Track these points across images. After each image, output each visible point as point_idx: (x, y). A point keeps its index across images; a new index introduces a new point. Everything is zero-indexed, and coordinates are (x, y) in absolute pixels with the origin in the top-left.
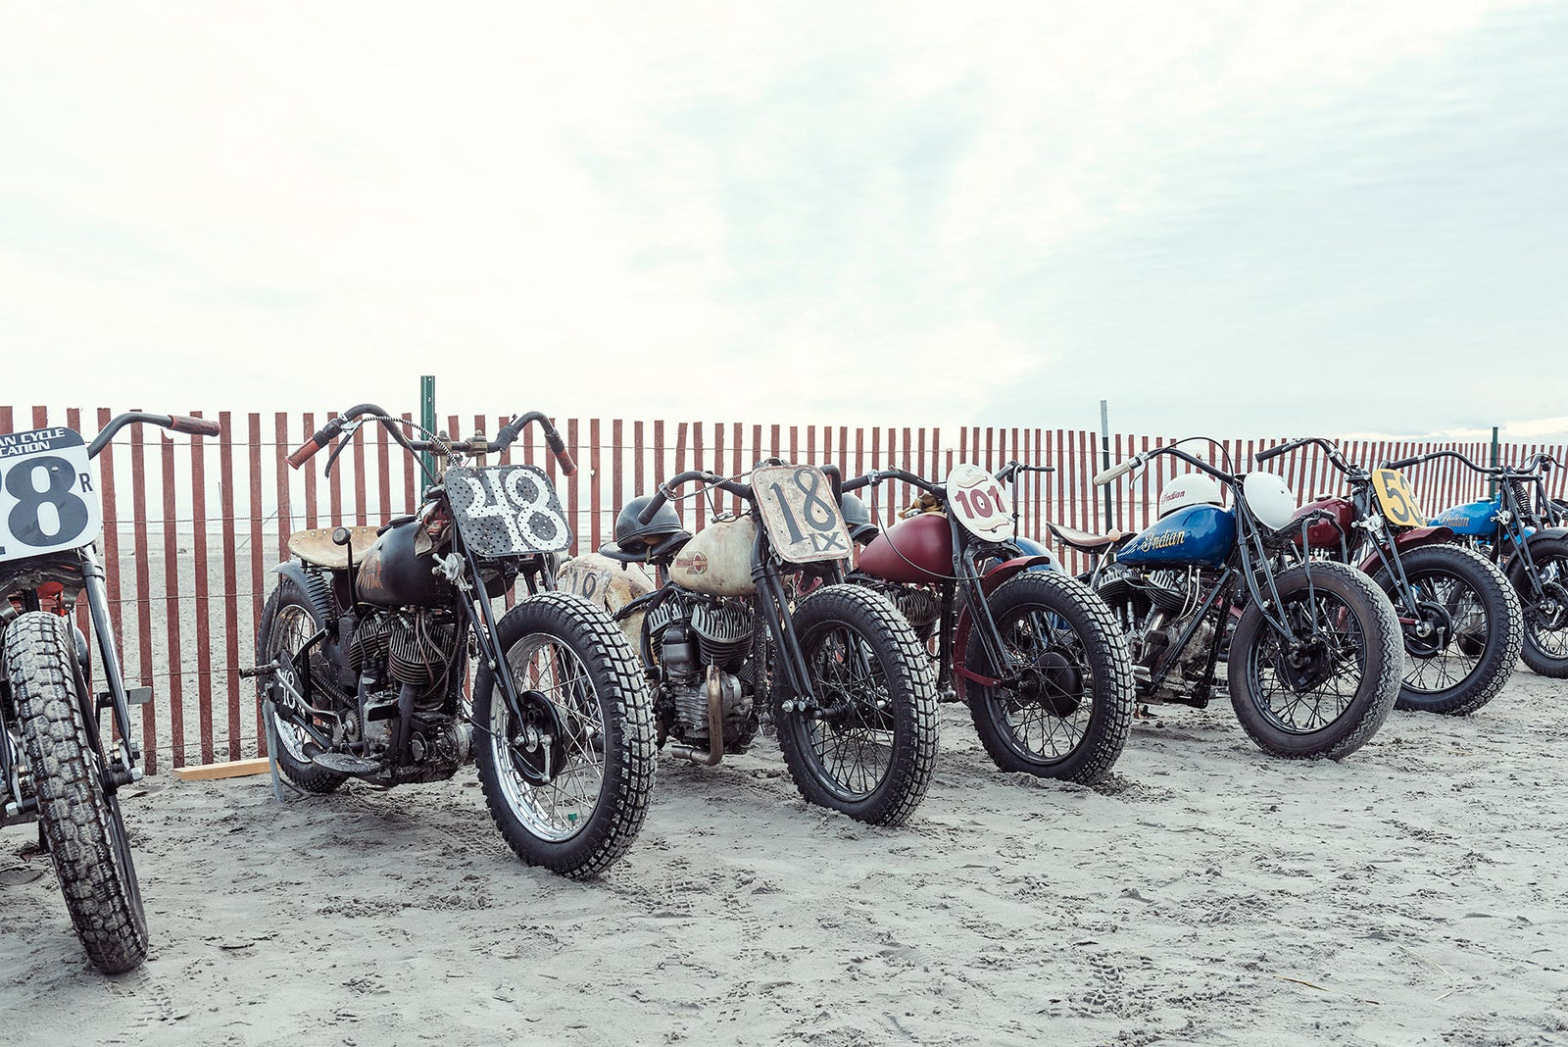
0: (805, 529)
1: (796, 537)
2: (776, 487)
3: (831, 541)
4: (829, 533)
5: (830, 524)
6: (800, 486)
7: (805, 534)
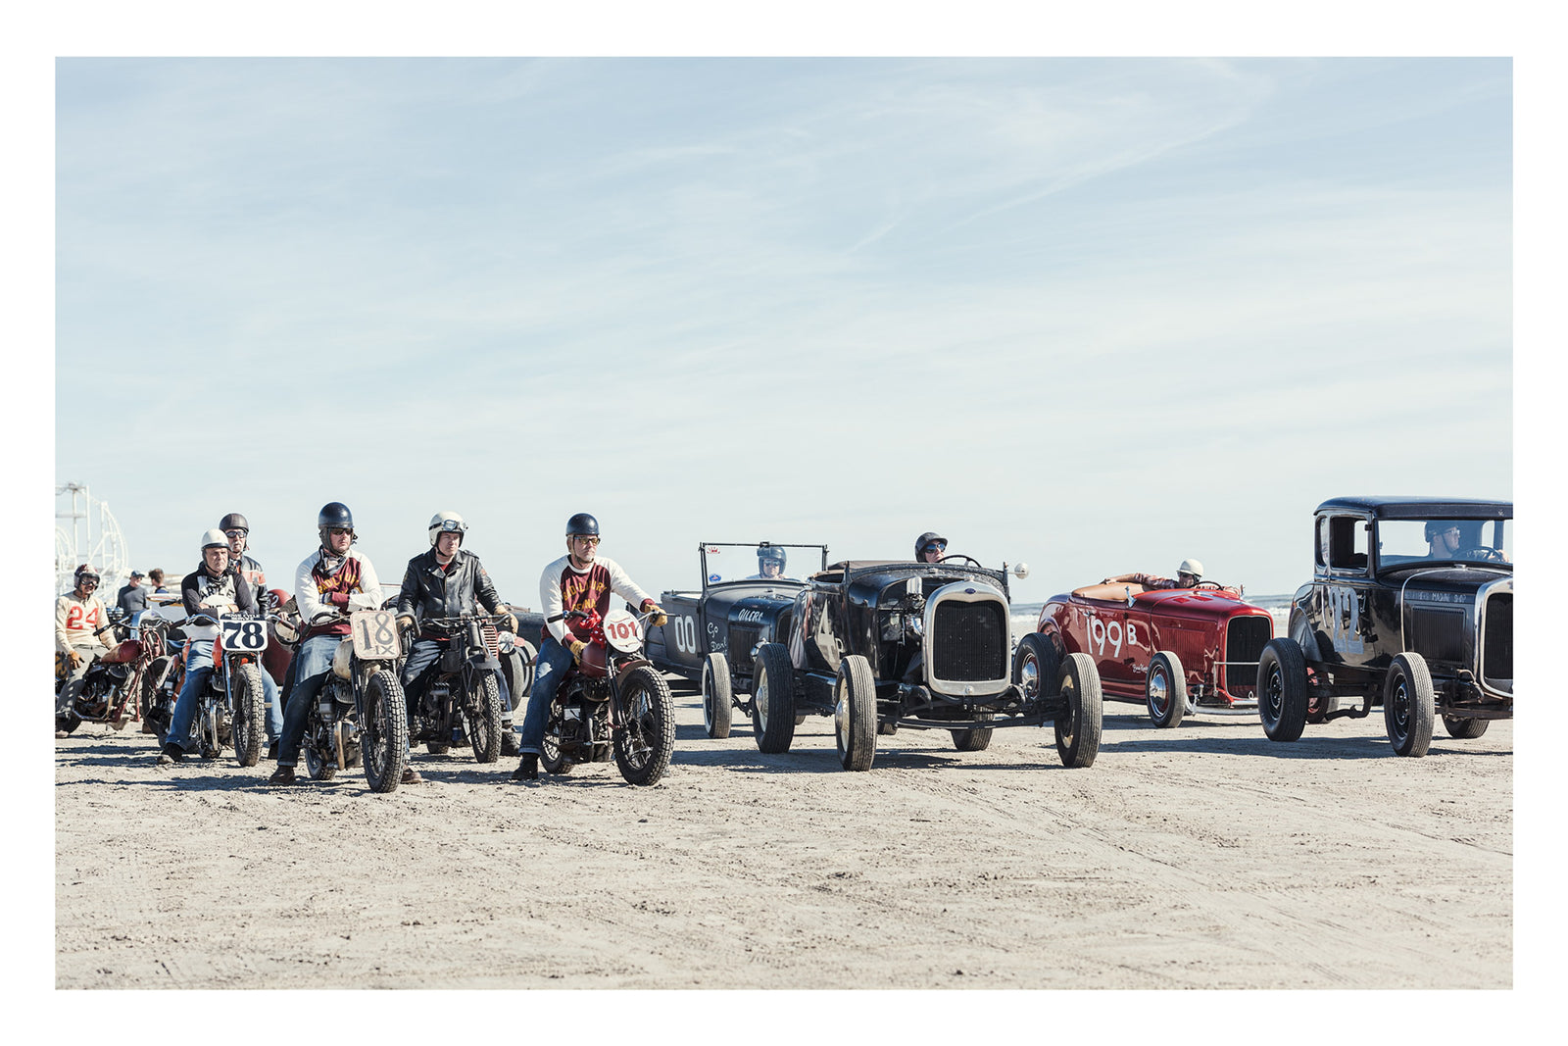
0: (373, 642)
1: (368, 646)
2: (364, 622)
3: (387, 650)
4: (387, 646)
5: (390, 640)
6: (378, 622)
7: (373, 645)
